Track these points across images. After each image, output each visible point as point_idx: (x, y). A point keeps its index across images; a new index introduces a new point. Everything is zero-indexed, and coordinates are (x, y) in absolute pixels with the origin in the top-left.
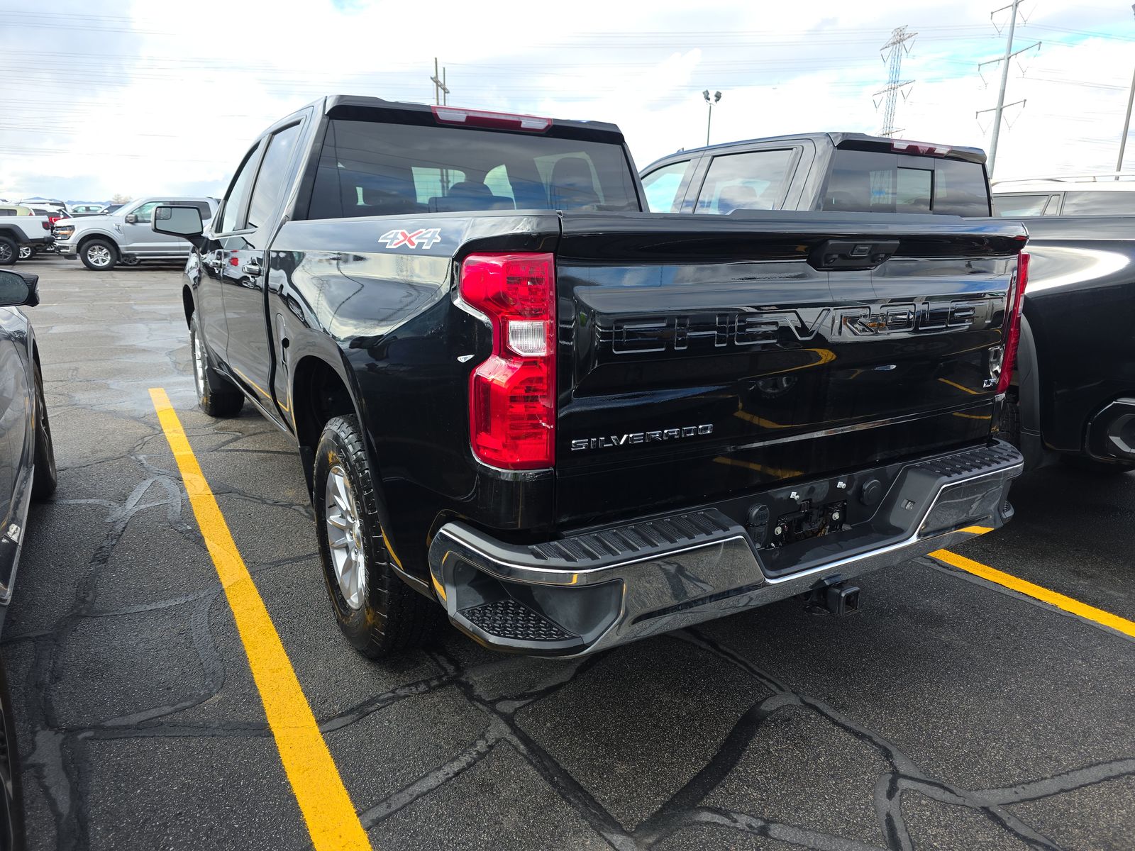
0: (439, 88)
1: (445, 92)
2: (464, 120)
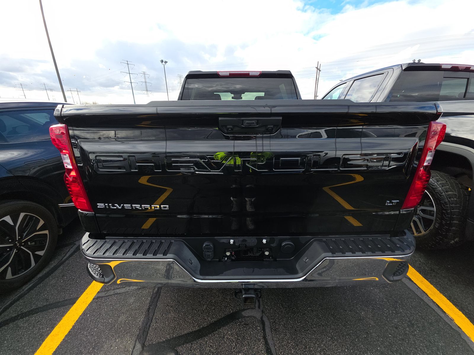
0: (318, 70)
1: (320, 71)
2: (229, 75)
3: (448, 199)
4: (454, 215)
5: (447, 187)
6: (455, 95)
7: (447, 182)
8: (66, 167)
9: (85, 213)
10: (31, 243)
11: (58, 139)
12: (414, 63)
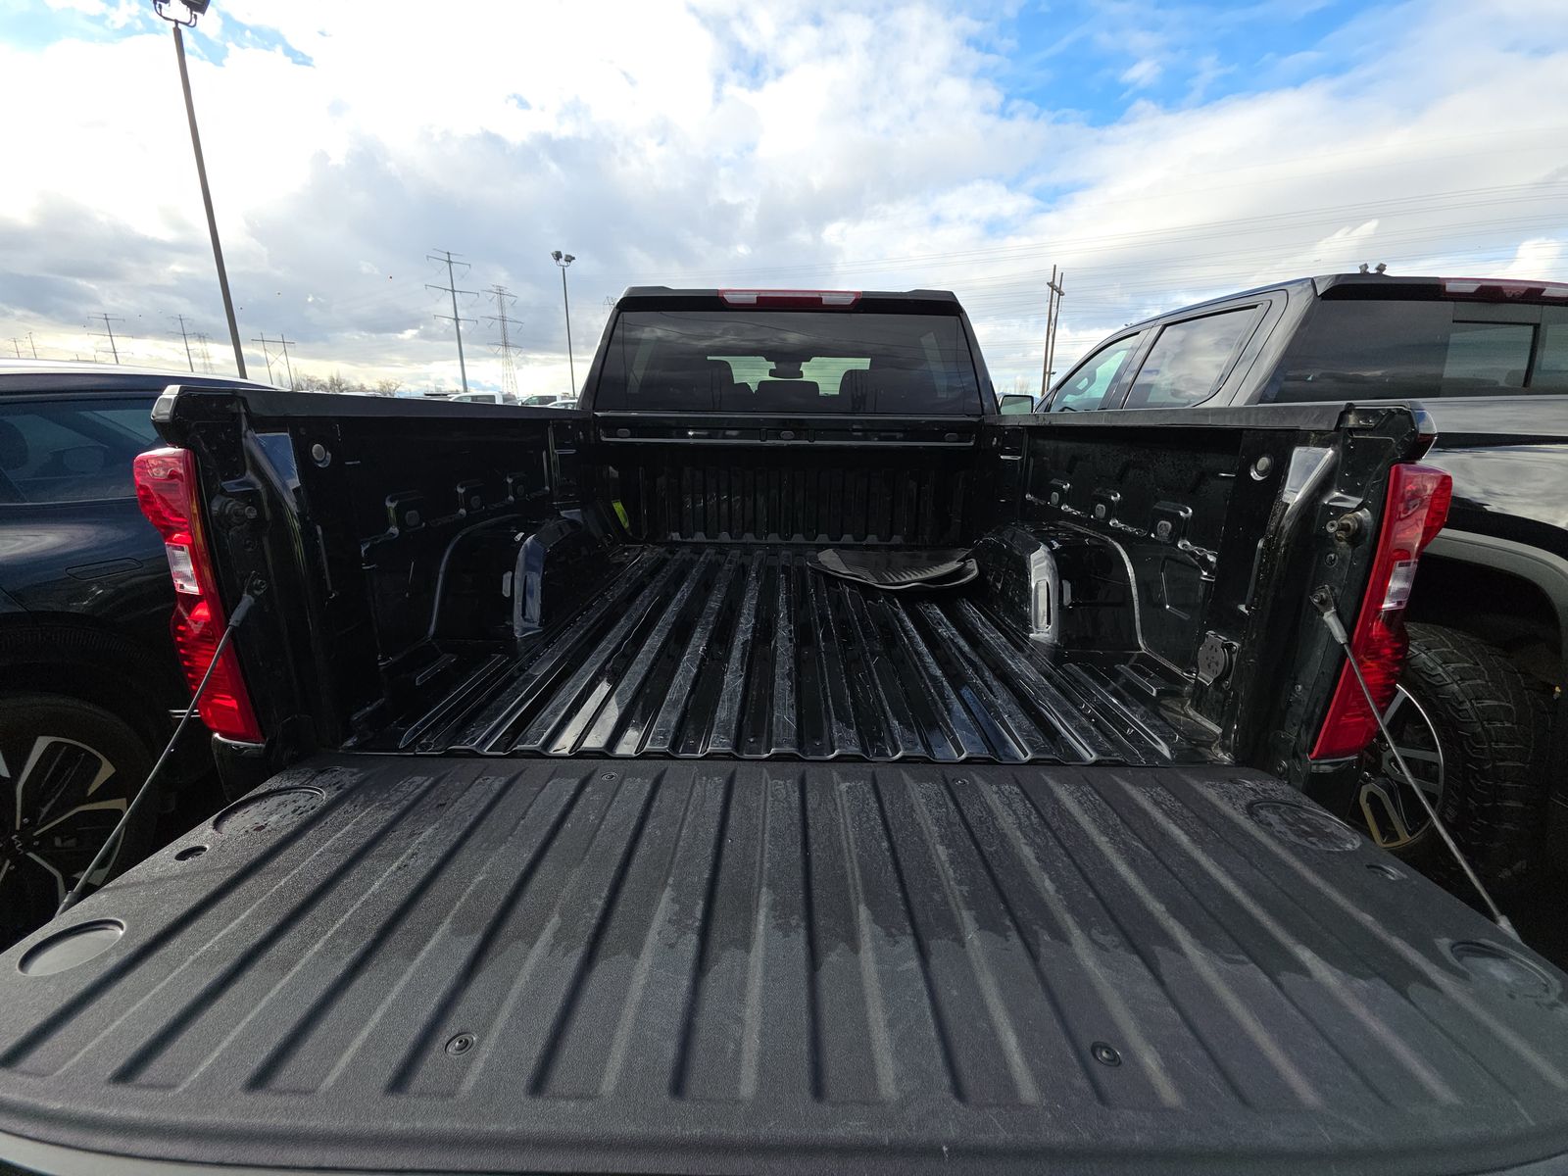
0: (1055, 292)
1: (1060, 295)
2: (755, 301)
3: (1483, 726)
4: (1505, 781)
5: (1479, 681)
6: (1495, 379)
7: (1478, 665)
8: (179, 590)
9: (238, 747)
10: (63, 842)
11: (160, 496)
12: (1365, 274)
